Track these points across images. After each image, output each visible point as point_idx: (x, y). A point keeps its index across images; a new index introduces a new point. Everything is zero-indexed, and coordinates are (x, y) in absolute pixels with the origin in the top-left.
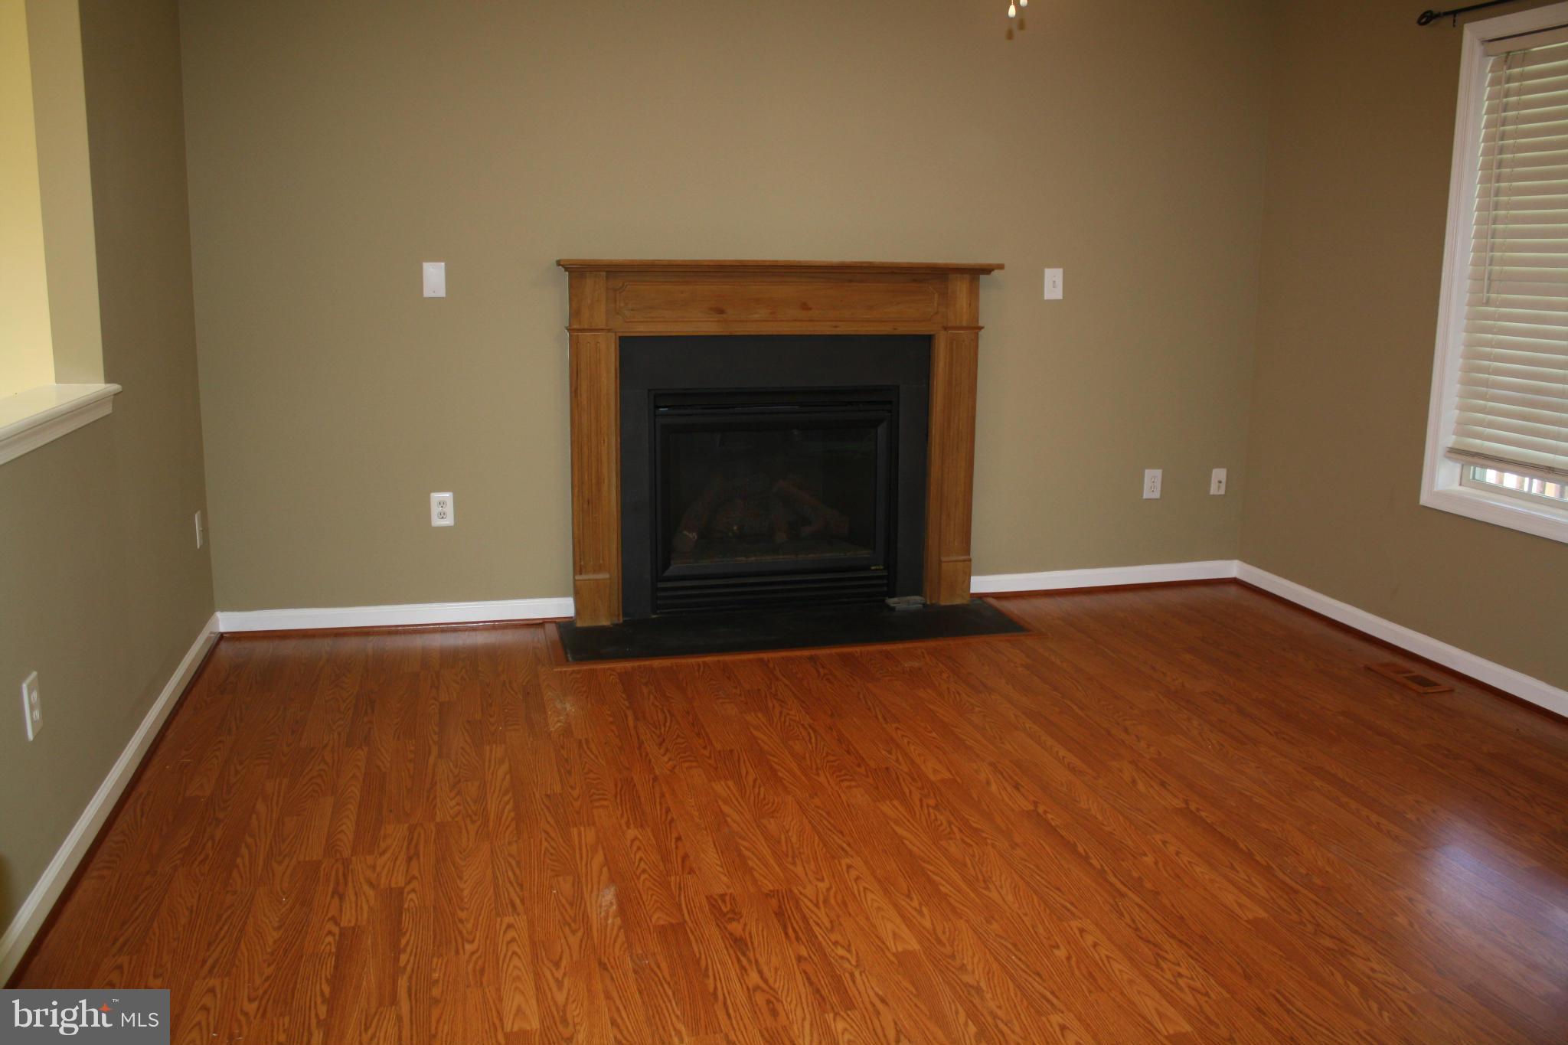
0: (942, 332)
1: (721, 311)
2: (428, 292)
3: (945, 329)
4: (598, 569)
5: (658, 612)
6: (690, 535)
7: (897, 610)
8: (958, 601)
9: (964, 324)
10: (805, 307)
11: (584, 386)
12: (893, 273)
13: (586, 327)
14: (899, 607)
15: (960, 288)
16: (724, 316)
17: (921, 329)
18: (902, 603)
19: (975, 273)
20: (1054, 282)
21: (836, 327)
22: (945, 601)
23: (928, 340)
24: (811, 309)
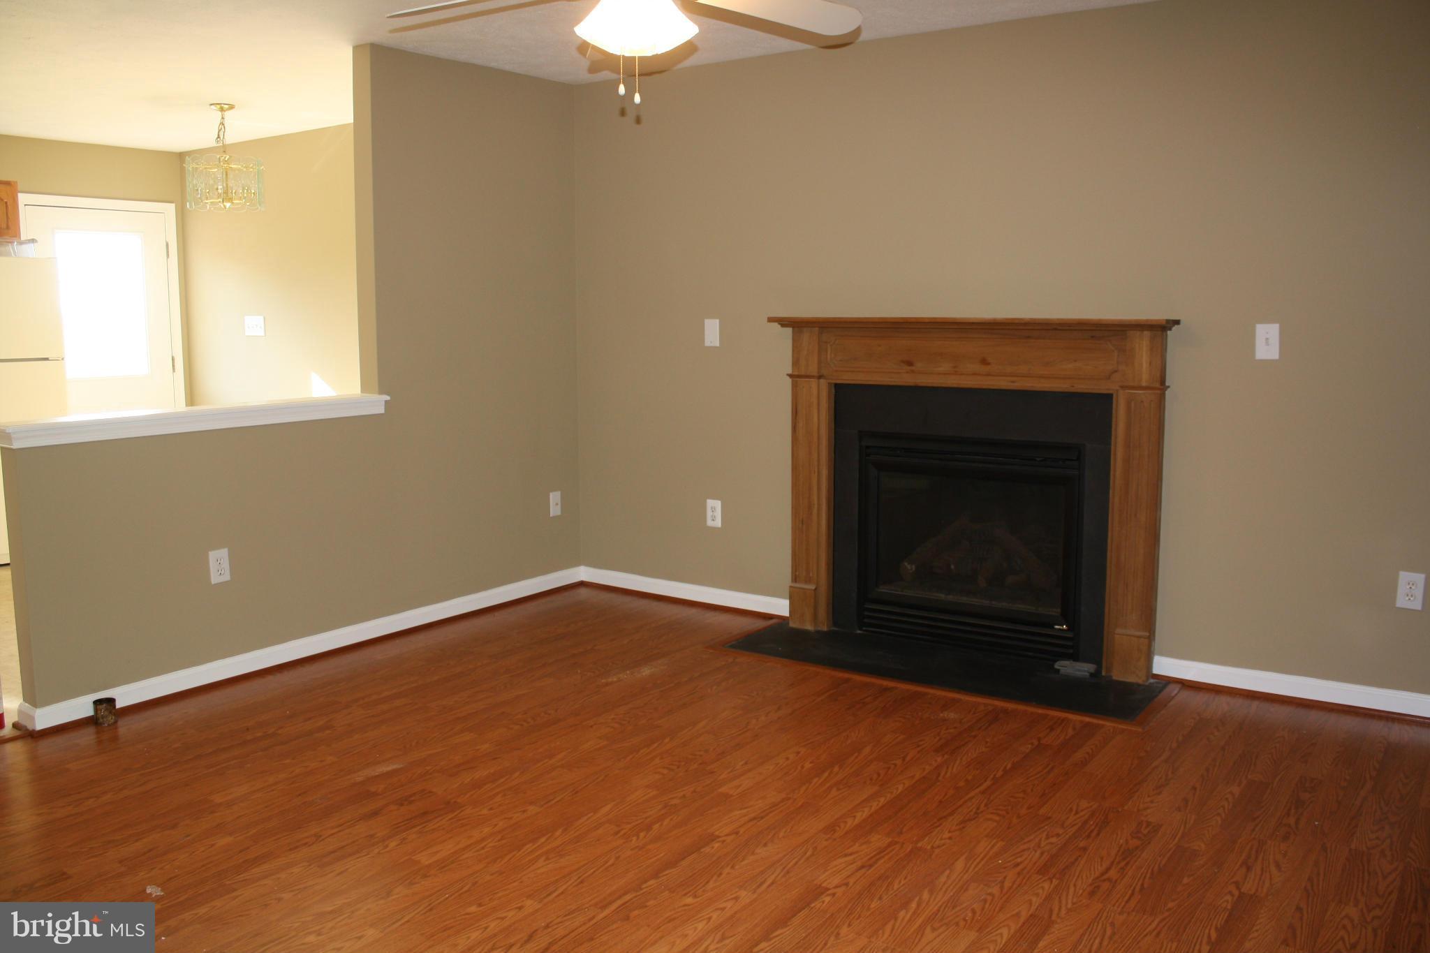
0: (1121, 392)
1: (910, 364)
2: (708, 343)
3: (1123, 387)
4: (808, 581)
5: (864, 628)
6: (909, 567)
7: (1061, 673)
8: (1131, 679)
9: (1144, 384)
10: (984, 362)
11: (801, 424)
12: (1056, 329)
13: (803, 373)
14: (1063, 671)
15: (1142, 345)
16: (913, 368)
17: (1102, 388)
18: (1068, 668)
19: (1161, 328)
20: (1267, 339)
21: (1013, 382)
22: (1118, 675)
23: (1106, 400)
24: (989, 364)
